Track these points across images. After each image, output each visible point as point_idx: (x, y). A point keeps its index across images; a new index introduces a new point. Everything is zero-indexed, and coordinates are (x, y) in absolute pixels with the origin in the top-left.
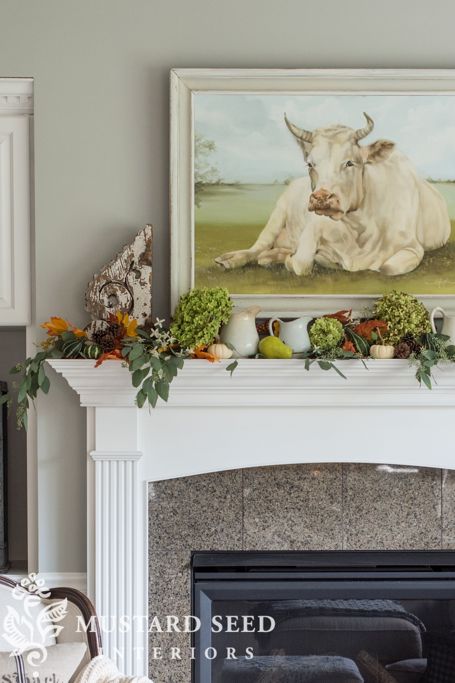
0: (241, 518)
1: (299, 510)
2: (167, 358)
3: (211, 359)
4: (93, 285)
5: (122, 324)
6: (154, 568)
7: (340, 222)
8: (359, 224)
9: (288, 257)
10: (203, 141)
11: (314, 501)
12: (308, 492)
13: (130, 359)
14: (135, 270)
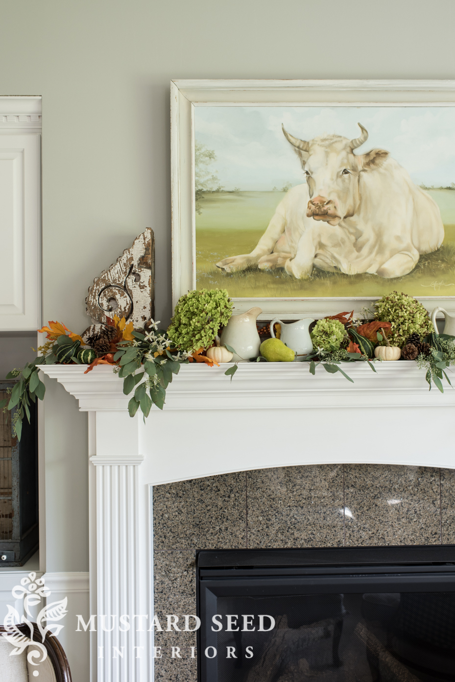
0: (245, 516)
2: (163, 362)
3: (210, 363)
4: (93, 289)
6: (159, 567)
7: (337, 227)
8: (356, 229)
9: (288, 261)
10: (203, 150)
13: (122, 364)
14: (134, 273)
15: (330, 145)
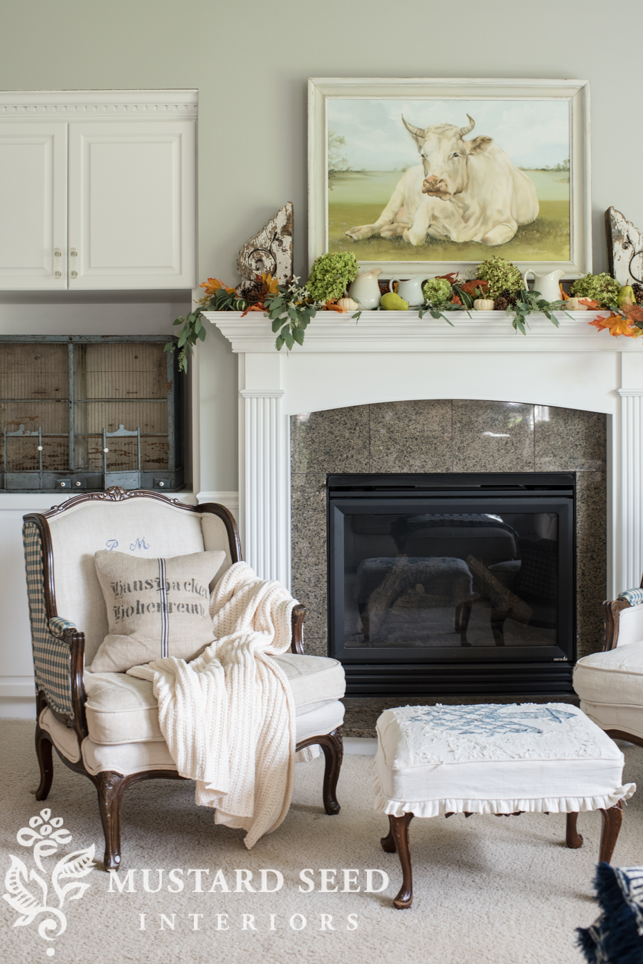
0: (368, 446)
1: (416, 439)
2: (303, 309)
3: (340, 310)
4: (243, 252)
5: (266, 282)
6: (296, 488)
7: (448, 202)
8: (464, 204)
9: (406, 230)
10: (335, 136)
11: (429, 432)
12: (424, 424)
13: (270, 309)
14: (277, 240)
15: (443, 132)
